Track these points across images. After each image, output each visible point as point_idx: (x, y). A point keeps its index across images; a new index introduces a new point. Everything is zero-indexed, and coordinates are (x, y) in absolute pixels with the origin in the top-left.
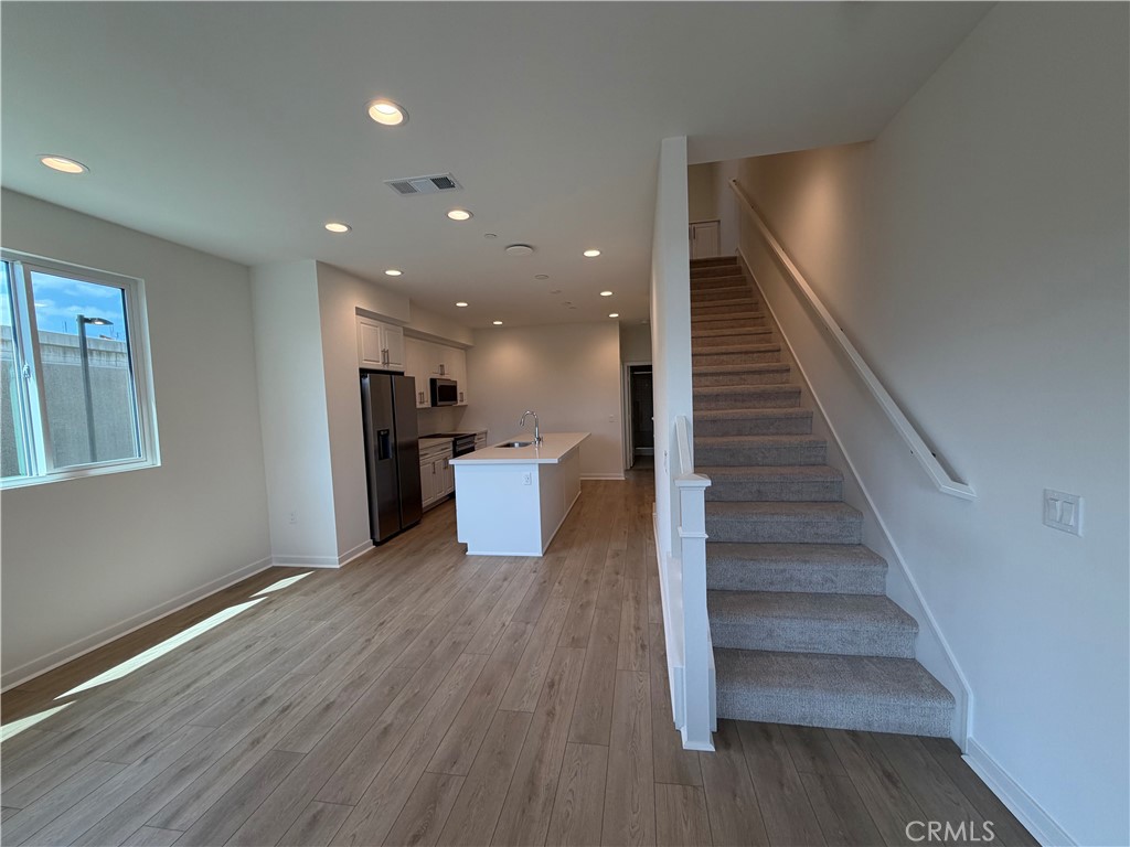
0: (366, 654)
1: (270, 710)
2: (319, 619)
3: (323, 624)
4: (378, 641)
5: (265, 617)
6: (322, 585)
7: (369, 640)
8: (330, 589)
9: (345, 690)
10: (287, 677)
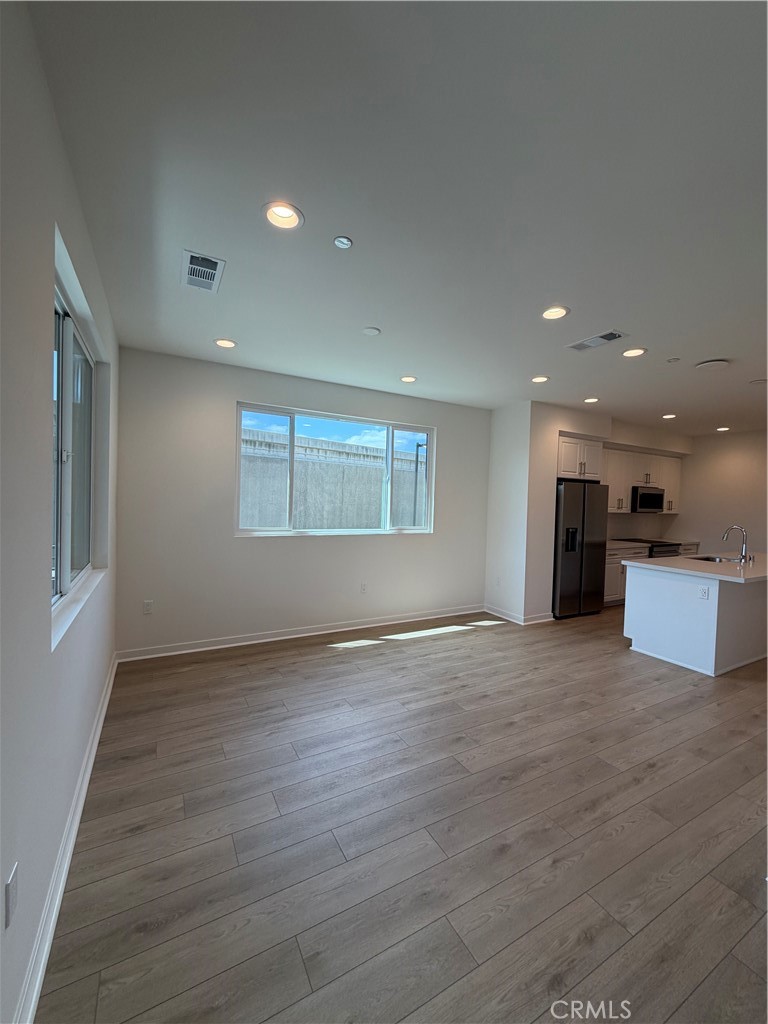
0: (518, 681)
1: (457, 683)
2: (499, 650)
3: (500, 654)
4: (529, 676)
5: (470, 637)
6: (508, 632)
7: (523, 674)
8: (512, 636)
9: (498, 692)
10: (470, 672)
